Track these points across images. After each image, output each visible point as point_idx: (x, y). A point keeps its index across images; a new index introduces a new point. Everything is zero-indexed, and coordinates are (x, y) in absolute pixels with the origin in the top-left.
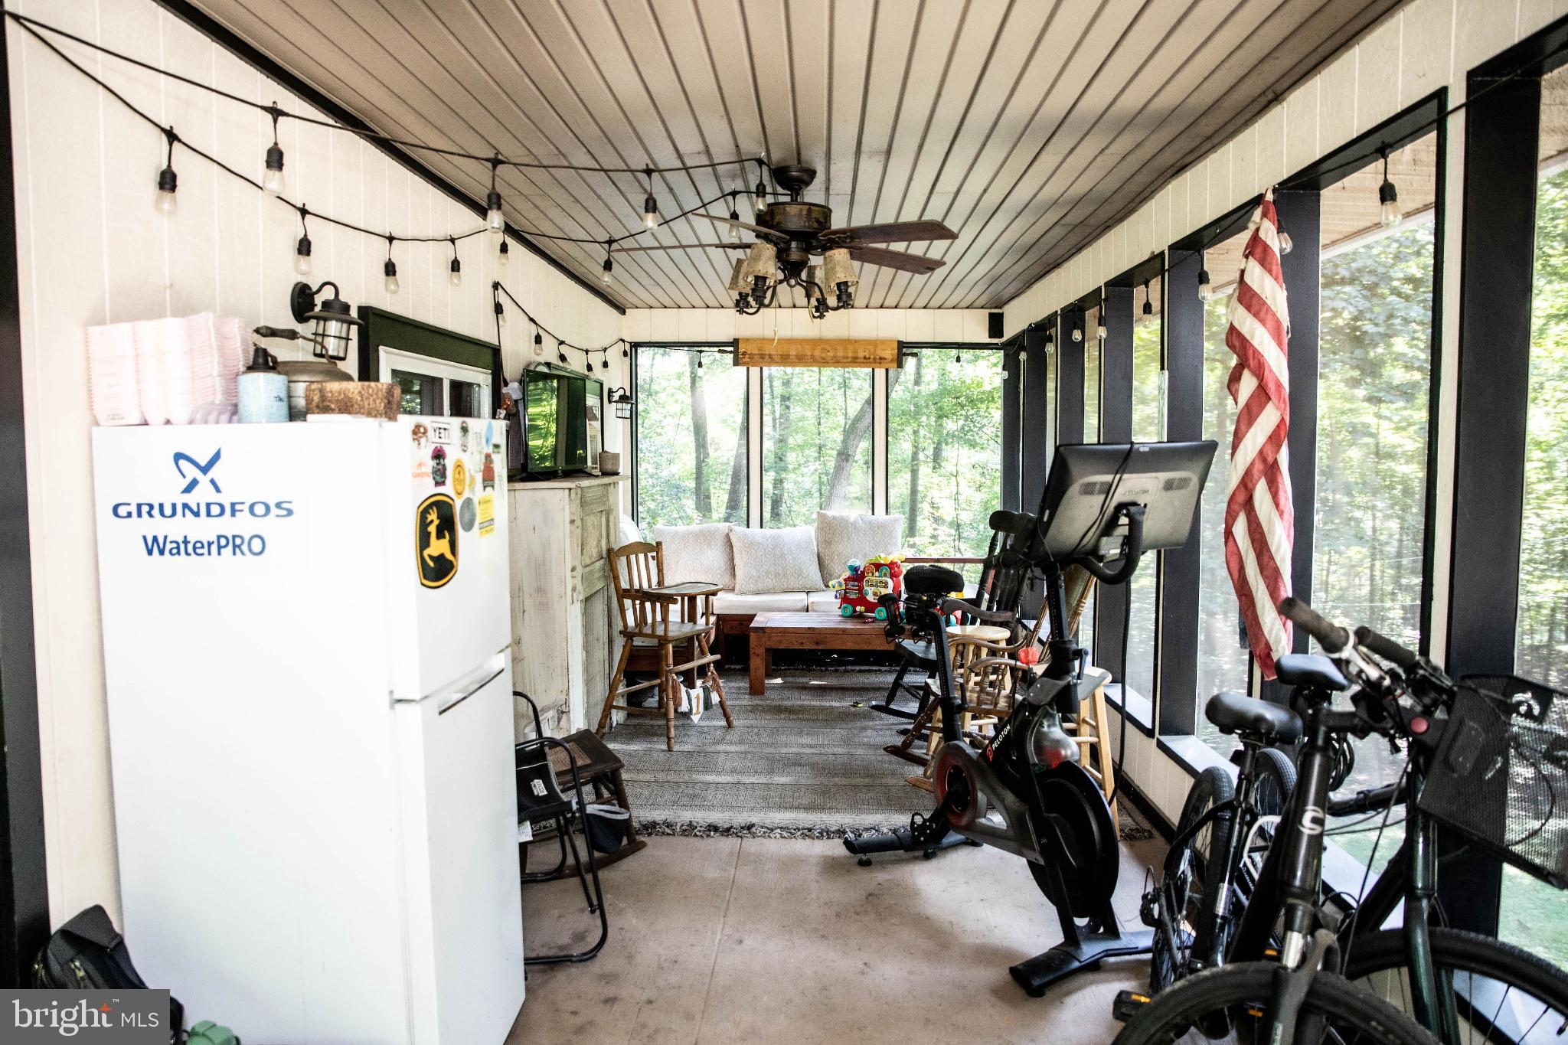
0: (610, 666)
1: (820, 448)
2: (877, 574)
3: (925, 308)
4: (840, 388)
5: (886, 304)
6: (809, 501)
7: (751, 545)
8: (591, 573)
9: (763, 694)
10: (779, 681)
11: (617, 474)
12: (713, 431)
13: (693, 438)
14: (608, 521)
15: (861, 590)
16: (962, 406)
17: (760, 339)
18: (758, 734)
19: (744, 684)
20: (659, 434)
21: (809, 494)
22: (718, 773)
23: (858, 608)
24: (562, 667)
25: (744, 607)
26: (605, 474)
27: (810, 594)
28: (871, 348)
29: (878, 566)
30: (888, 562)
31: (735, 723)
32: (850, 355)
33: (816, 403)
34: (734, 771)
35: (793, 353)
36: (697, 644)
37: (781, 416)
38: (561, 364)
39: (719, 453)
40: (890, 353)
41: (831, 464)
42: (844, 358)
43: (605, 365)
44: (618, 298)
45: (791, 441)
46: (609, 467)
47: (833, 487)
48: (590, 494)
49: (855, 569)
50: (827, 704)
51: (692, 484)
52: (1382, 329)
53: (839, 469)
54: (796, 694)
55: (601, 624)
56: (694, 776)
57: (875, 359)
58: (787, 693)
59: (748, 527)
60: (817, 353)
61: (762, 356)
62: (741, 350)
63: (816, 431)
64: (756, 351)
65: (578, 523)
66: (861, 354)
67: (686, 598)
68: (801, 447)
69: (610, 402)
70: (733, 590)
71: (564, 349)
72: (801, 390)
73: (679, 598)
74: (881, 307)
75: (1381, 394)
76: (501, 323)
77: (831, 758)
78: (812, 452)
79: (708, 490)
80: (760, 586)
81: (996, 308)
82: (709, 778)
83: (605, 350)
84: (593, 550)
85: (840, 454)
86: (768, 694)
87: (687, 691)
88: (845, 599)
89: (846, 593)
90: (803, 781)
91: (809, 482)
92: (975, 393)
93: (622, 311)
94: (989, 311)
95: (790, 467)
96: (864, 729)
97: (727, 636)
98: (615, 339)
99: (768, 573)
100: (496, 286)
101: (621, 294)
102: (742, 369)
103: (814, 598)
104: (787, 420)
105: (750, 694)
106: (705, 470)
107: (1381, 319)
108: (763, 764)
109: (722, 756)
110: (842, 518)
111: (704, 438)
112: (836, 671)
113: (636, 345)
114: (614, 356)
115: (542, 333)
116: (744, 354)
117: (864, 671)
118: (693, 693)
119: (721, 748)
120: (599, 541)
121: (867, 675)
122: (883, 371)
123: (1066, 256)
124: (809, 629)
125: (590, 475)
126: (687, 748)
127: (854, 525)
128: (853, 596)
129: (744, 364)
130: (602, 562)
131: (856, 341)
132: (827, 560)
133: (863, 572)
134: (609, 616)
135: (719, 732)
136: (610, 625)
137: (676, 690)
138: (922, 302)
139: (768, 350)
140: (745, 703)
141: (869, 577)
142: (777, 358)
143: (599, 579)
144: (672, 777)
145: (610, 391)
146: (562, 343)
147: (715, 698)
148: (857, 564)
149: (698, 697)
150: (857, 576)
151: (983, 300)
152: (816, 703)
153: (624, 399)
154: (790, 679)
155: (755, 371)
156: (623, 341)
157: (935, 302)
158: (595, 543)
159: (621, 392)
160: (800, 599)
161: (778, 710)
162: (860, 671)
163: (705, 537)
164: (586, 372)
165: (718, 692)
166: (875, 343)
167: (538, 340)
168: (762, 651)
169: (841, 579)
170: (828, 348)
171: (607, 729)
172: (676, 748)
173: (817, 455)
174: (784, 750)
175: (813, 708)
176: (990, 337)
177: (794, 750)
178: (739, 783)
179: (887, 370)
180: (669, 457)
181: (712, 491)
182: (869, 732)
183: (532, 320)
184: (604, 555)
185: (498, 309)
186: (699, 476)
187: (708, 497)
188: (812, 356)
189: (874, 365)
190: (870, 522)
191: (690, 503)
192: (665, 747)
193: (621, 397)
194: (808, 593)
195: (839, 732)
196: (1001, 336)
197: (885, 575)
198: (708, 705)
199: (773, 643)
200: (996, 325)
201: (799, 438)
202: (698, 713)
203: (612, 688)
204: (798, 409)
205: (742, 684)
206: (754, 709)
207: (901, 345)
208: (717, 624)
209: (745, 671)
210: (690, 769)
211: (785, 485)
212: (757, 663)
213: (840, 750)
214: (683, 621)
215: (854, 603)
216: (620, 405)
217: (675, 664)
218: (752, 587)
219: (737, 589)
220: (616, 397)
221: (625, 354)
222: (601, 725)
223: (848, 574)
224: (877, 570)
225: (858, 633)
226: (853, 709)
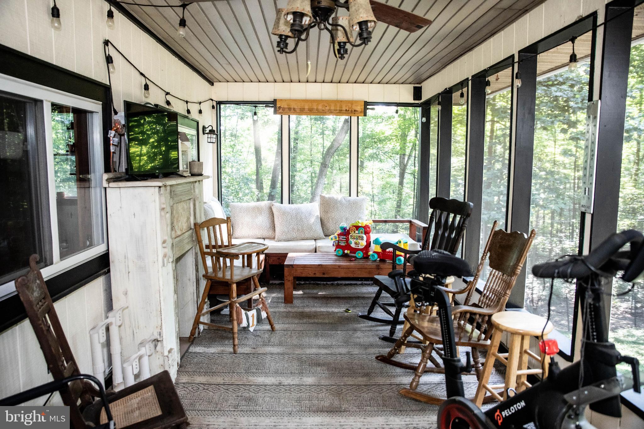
0: (198, 297)
1: (311, 162)
2: (357, 232)
3: (379, 83)
4: (321, 135)
5: (359, 80)
6: (307, 185)
7: (284, 213)
8: (181, 241)
9: (292, 302)
10: (301, 292)
11: (201, 175)
12: (264, 154)
13: (255, 157)
14: (194, 205)
15: (347, 240)
16: (375, 142)
17: (288, 100)
18: (291, 336)
19: (281, 295)
20: (240, 155)
21: (307, 182)
22: (266, 374)
23: (346, 251)
24: (157, 310)
25: (280, 249)
26: (193, 175)
27: (318, 241)
28: (350, 105)
29: (357, 227)
30: (364, 225)
31: (277, 326)
32: (338, 109)
33: (310, 141)
34: (277, 373)
35: (306, 107)
36: (252, 282)
37: (294, 147)
38: (167, 107)
39: (267, 164)
40: (360, 108)
41: (317, 170)
42: (335, 110)
43: (200, 112)
44: (209, 74)
45: (298, 158)
46: (196, 171)
47: (319, 179)
48: (179, 189)
49: (344, 229)
50: (330, 310)
51: (254, 177)
52: (580, 105)
53: (322, 172)
54: (311, 302)
55: (191, 270)
56: (250, 378)
57: (352, 111)
58: (306, 302)
59: (282, 203)
60: (320, 107)
61: (290, 109)
62: (278, 105)
63: (309, 154)
64: (286, 106)
65: (168, 209)
66: (344, 109)
67: (246, 256)
68: (303, 161)
69: (204, 134)
70: (274, 238)
71: (169, 98)
72: (302, 135)
73: (241, 256)
74: (355, 82)
75: (579, 136)
76: (111, 70)
77: (339, 357)
78: (308, 163)
79: (262, 180)
80: (289, 236)
81: (418, 84)
82: (260, 380)
83: (200, 103)
84: (183, 225)
85: (322, 164)
86: (296, 302)
87: (246, 314)
88: (338, 246)
89: (338, 242)
90: (323, 382)
91: (306, 177)
92: (382, 136)
93: (212, 84)
94: (413, 85)
95: (298, 170)
96: (355, 330)
97: (270, 265)
98: (209, 98)
99: (294, 229)
100: (106, 43)
101: (211, 73)
102: (278, 117)
103: (320, 243)
104: (297, 149)
105: (285, 303)
106: (260, 171)
107: (580, 100)
108: (295, 364)
109: (269, 357)
110: (333, 198)
111: (260, 157)
112: (332, 284)
113: (220, 103)
114: (206, 107)
115: (148, 83)
116: (280, 108)
117: (348, 284)
118: (250, 313)
119: (269, 349)
120: (188, 219)
121: (350, 287)
122: (356, 118)
123: (479, 42)
124: (319, 265)
125: (182, 176)
126: (246, 350)
127: (340, 202)
128: (343, 244)
129: (280, 113)
130: (191, 231)
131: (341, 101)
132: (325, 221)
133: (349, 231)
134: (197, 265)
135: (267, 336)
136: (197, 270)
137: (239, 314)
138: (378, 80)
139: (293, 105)
140: (282, 310)
141: (352, 234)
142: (298, 111)
143: (188, 243)
144: (235, 379)
145: (204, 128)
146: (168, 94)
147: (264, 315)
148: (345, 226)
149: (253, 316)
150: (346, 233)
151: (410, 80)
152: (323, 309)
153: (212, 132)
154: (307, 291)
155: (285, 117)
156: (212, 100)
157: (385, 80)
158: (185, 220)
159: (210, 128)
160: (311, 244)
161: (302, 316)
162: (346, 285)
163: (258, 210)
164: (187, 114)
165: (265, 311)
166: (352, 102)
167: (146, 87)
168: (291, 278)
169: (336, 235)
170: (326, 105)
171: (196, 335)
172: (240, 350)
173: (310, 164)
174: (308, 351)
175: (322, 314)
176: (414, 100)
177: (314, 351)
178: (280, 384)
179: (358, 117)
180: (244, 165)
181: (264, 180)
182: (359, 334)
183: (142, 74)
184: (193, 227)
185: (109, 60)
186: (258, 173)
187: (262, 183)
188: (317, 109)
189: (350, 115)
190: (349, 201)
191: (253, 186)
192: (231, 350)
193: (210, 131)
194: (315, 240)
195: (340, 335)
196: (420, 98)
197: (362, 232)
198: (259, 320)
199: (298, 274)
200: (417, 93)
201: (302, 157)
202: (253, 325)
203: (200, 309)
204: (301, 144)
205: (280, 295)
206: (287, 315)
207: (366, 104)
208: (265, 259)
209: (281, 286)
210: (248, 371)
211: (296, 178)
212: (288, 284)
213: (343, 350)
214: (243, 266)
215: (343, 248)
216: (209, 135)
217: (239, 295)
218: (284, 237)
219: (276, 237)
220: (207, 131)
221: (213, 107)
222: (192, 333)
223: (339, 231)
224: (357, 230)
225: (348, 268)
226: (346, 314)
